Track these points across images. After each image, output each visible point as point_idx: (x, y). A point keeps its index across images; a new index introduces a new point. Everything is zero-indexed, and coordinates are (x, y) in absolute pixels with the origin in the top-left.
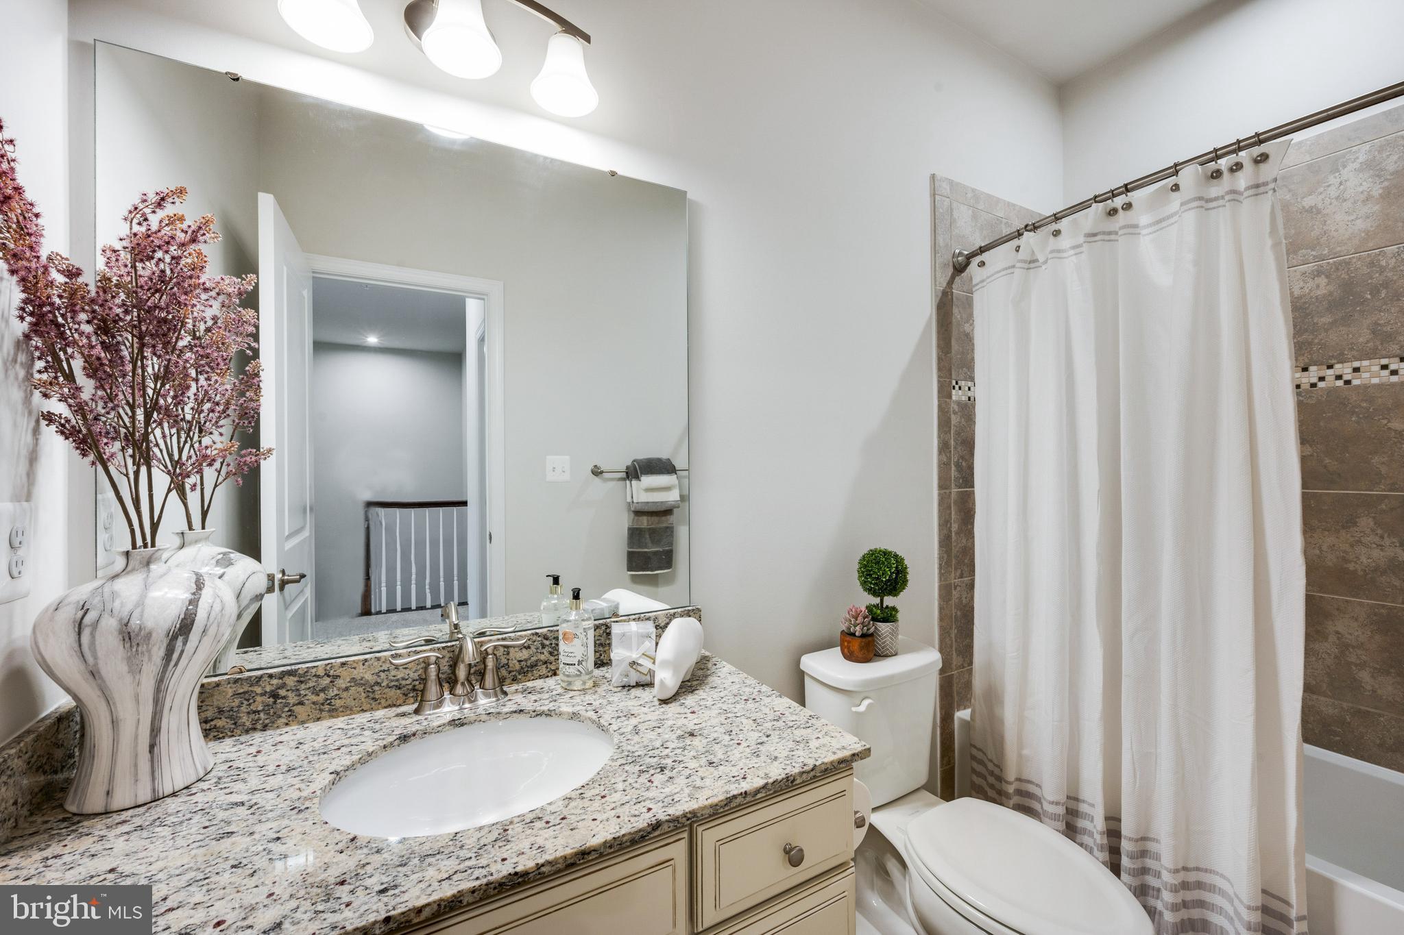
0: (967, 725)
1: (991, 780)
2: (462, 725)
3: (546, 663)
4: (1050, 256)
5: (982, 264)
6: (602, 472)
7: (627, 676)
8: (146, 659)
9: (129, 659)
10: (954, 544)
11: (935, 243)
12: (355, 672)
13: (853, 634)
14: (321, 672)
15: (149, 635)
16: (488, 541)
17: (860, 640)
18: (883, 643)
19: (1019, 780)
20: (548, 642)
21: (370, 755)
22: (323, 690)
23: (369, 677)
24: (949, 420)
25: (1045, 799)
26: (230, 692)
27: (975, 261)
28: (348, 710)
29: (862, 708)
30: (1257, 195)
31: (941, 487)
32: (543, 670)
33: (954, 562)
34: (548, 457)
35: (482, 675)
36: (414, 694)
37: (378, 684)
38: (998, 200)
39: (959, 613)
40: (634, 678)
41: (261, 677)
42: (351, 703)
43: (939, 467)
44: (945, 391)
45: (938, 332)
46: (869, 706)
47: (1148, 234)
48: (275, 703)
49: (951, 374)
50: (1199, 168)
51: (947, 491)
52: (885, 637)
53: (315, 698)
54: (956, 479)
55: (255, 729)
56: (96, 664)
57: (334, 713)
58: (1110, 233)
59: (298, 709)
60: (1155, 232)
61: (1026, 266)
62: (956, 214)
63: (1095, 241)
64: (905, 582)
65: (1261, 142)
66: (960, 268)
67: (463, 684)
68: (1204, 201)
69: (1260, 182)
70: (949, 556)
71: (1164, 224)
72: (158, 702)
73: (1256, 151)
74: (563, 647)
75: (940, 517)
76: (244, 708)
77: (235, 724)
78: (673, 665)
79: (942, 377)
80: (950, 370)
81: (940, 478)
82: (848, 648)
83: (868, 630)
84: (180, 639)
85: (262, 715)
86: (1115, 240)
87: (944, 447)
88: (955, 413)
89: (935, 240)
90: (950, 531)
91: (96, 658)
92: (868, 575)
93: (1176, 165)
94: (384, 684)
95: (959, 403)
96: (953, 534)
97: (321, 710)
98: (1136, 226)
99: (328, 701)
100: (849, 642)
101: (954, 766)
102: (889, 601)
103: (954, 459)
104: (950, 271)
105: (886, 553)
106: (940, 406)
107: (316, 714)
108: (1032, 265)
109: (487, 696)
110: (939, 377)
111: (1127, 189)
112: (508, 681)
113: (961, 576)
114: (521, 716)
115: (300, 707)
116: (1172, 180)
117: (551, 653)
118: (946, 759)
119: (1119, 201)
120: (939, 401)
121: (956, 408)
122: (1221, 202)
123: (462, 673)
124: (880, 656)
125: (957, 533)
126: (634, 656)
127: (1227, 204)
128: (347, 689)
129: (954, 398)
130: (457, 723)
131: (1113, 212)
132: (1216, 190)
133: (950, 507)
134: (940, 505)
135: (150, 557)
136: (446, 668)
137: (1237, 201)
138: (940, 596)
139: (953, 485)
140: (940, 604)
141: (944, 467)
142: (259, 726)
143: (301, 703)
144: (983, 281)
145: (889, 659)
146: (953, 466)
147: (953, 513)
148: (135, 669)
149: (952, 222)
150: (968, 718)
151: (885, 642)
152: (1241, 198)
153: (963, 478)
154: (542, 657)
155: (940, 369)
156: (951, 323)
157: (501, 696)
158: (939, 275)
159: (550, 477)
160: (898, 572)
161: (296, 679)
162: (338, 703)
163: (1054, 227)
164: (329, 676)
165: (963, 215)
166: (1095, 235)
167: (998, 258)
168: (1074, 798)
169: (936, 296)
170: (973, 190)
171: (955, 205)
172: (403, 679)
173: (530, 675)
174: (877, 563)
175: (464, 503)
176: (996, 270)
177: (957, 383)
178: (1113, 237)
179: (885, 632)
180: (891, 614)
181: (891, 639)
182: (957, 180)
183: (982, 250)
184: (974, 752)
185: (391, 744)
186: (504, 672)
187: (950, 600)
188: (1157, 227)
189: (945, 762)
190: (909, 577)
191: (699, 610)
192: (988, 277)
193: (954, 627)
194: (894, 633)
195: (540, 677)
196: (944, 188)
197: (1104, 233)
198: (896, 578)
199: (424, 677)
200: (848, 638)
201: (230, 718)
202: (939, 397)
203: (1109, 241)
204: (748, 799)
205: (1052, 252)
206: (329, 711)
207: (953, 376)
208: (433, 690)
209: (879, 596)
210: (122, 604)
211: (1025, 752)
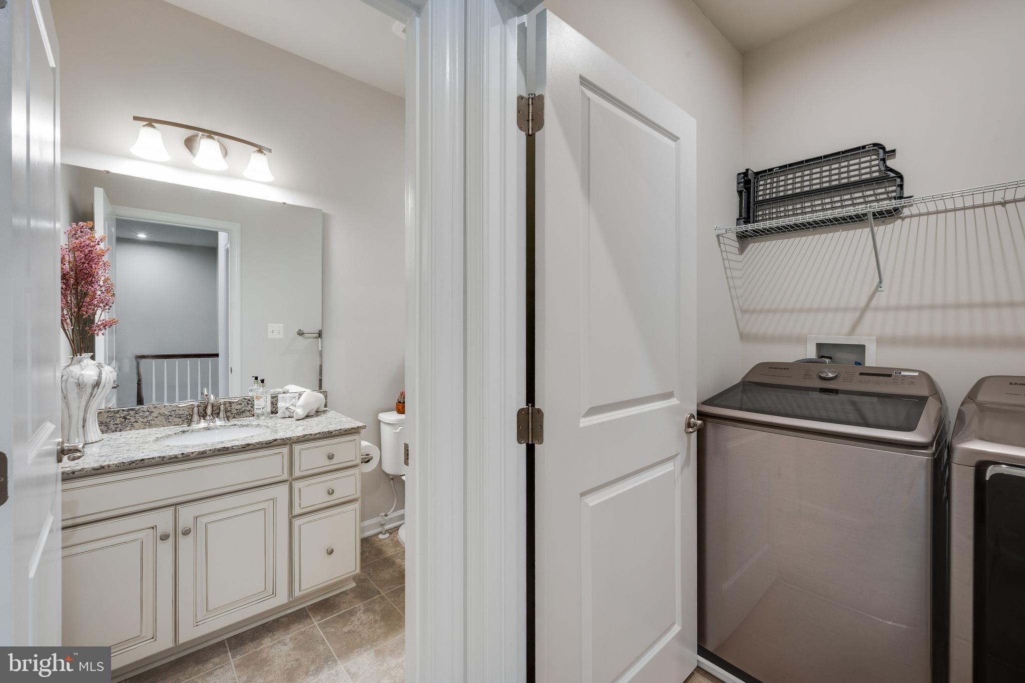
2: (209, 429)
3: (249, 411)
6: (303, 334)
7: (284, 413)
8: (84, 393)
9: (78, 393)
12: (160, 410)
13: (400, 402)
14: (145, 410)
15: (86, 385)
16: (230, 372)
20: (250, 402)
21: (170, 435)
22: (146, 417)
23: (166, 412)
26: (106, 416)
28: (157, 425)
29: (398, 430)
32: (248, 414)
34: (269, 325)
35: (218, 414)
36: (187, 421)
37: (170, 415)
40: (287, 414)
41: (119, 411)
42: (158, 422)
48: (125, 421)
53: (142, 420)
55: (116, 431)
56: (67, 394)
57: (151, 426)
59: (135, 424)
67: (209, 416)
72: (86, 411)
74: (256, 402)
76: (112, 422)
77: (108, 428)
78: (303, 407)
82: (398, 408)
84: (96, 387)
85: (119, 425)
91: (67, 391)
94: (174, 416)
97: (145, 425)
99: (148, 422)
107: (143, 426)
109: (220, 421)
112: (231, 417)
114: (236, 427)
115: (136, 423)
117: (252, 407)
123: (209, 411)
126: (288, 405)
128: (157, 417)
130: (208, 429)
135: (81, 360)
136: (202, 411)
142: (118, 430)
143: (137, 422)
148: (80, 397)
154: (248, 409)
157: (227, 421)
159: (270, 336)
161: (135, 412)
162: (152, 422)
164: (149, 412)
172: (182, 414)
173: (241, 415)
175: (217, 355)
185: (178, 433)
186: (229, 414)
191: (326, 392)
195: (246, 417)
199: (192, 414)
200: (398, 404)
201: (106, 426)
204: (312, 436)
206: (149, 425)
208: (196, 417)
210: (75, 374)
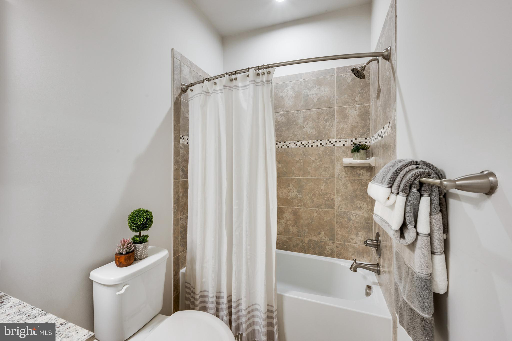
0: (184, 274)
1: (192, 294)
4: (213, 91)
5: (192, 90)
10: (180, 202)
11: (173, 78)
13: (122, 254)
17: (125, 256)
18: (139, 254)
19: (201, 292)
24: (179, 151)
25: (209, 297)
27: (190, 88)
29: (123, 291)
30: (268, 84)
31: (175, 179)
33: (180, 209)
38: (200, 69)
39: (182, 230)
43: (174, 170)
44: (177, 139)
45: (174, 115)
46: (127, 289)
47: (242, 90)
49: (180, 133)
50: (254, 70)
51: (178, 180)
52: (140, 251)
54: (182, 175)
58: (231, 87)
60: (243, 90)
61: (205, 93)
62: (183, 68)
63: (226, 89)
64: (151, 223)
65: (269, 67)
66: (184, 91)
68: (256, 83)
69: (269, 80)
70: (178, 206)
71: (246, 88)
73: (268, 70)
75: (174, 191)
79: (176, 133)
80: (179, 131)
81: (174, 175)
82: (119, 261)
83: (130, 250)
86: (232, 90)
87: (176, 162)
88: (181, 148)
89: (173, 76)
90: (179, 197)
92: (132, 223)
93: (249, 68)
95: (183, 145)
96: (180, 198)
98: (238, 87)
100: (119, 258)
101: (179, 292)
102: (144, 233)
103: (181, 167)
104: (180, 91)
105: (142, 211)
106: (174, 145)
108: (208, 94)
110: (174, 133)
111: (236, 73)
113: (183, 214)
116: (247, 73)
118: (176, 291)
119: (233, 77)
120: (174, 143)
121: (182, 146)
122: (260, 84)
124: (138, 260)
125: (182, 197)
127: (261, 85)
129: (181, 142)
131: (232, 80)
132: (258, 80)
133: (179, 187)
134: (174, 186)
137: (263, 85)
138: (174, 224)
139: (180, 178)
140: (174, 228)
141: (176, 170)
144: (192, 97)
145: (143, 260)
146: (180, 170)
147: (180, 189)
149: (181, 71)
150: (185, 272)
151: (140, 253)
152: (264, 84)
153: (184, 175)
155: (175, 130)
156: (180, 112)
158: (175, 91)
160: (147, 219)
163: (214, 81)
165: (186, 70)
166: (226, 87)
167: (197, 88)
168: (219, 292)
169: (174, 99)
170: (190, 62)
171: (182, 65)
174: (137, 216)
176: (196, 93)
177: (182, 136)
178: (232, 89)
179: (141, 248)
180: (144, 239)
181: (144, 250)
182: (183, 54)
183: (192, 85)
184: (187, 285)
187: (178, 225)
188: (243, 88)
189: (175, 293)
190: (153, 220)
192: (194, 96)
193: (180, 235)
194: (146, 248)
196: (177, 56)
197: (229, 87)
198: (146, 222)
200: (119, 256)
202: (174, 142)
203: (231, 90)
205: (214, 90)
207: (181, 134)
209: (138, 232)
211: (204, 280)
